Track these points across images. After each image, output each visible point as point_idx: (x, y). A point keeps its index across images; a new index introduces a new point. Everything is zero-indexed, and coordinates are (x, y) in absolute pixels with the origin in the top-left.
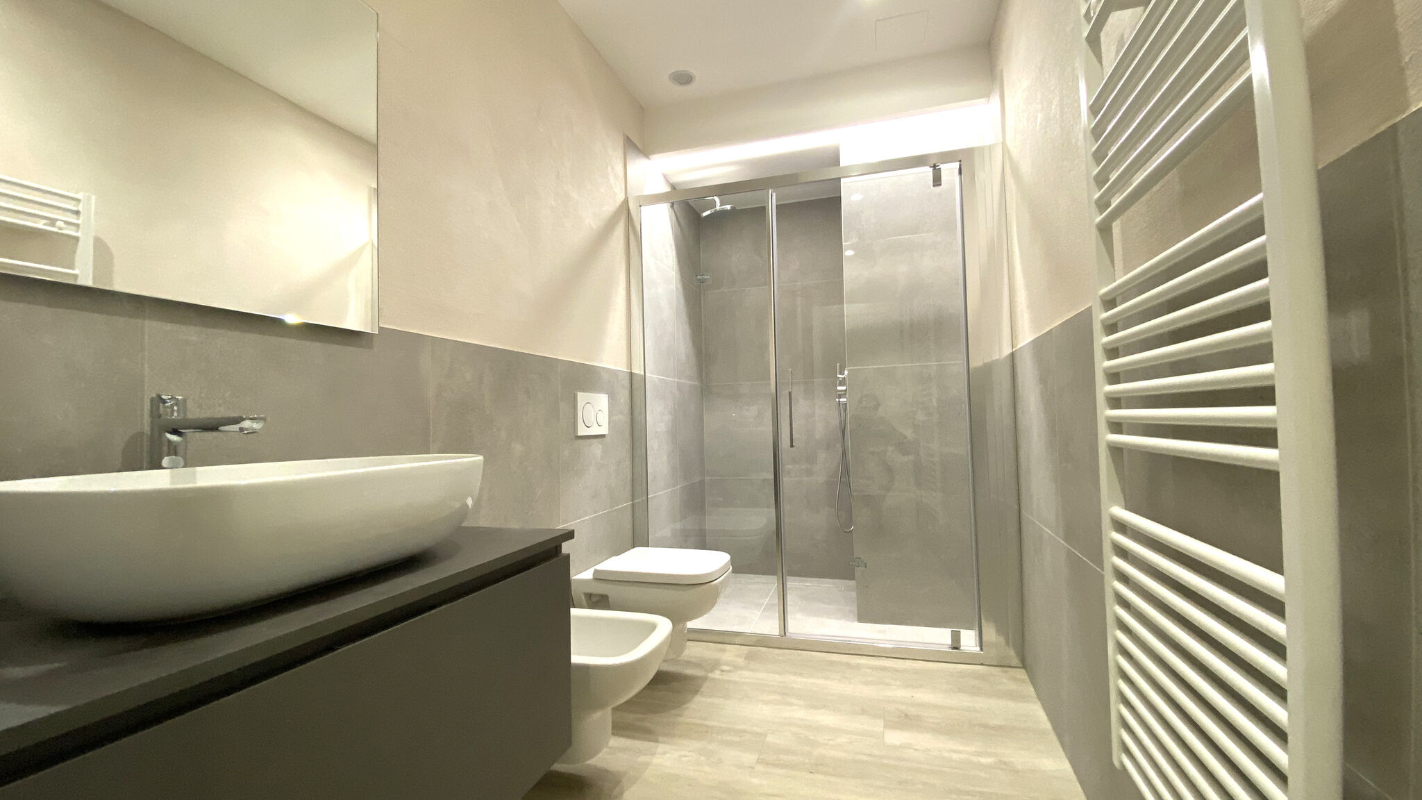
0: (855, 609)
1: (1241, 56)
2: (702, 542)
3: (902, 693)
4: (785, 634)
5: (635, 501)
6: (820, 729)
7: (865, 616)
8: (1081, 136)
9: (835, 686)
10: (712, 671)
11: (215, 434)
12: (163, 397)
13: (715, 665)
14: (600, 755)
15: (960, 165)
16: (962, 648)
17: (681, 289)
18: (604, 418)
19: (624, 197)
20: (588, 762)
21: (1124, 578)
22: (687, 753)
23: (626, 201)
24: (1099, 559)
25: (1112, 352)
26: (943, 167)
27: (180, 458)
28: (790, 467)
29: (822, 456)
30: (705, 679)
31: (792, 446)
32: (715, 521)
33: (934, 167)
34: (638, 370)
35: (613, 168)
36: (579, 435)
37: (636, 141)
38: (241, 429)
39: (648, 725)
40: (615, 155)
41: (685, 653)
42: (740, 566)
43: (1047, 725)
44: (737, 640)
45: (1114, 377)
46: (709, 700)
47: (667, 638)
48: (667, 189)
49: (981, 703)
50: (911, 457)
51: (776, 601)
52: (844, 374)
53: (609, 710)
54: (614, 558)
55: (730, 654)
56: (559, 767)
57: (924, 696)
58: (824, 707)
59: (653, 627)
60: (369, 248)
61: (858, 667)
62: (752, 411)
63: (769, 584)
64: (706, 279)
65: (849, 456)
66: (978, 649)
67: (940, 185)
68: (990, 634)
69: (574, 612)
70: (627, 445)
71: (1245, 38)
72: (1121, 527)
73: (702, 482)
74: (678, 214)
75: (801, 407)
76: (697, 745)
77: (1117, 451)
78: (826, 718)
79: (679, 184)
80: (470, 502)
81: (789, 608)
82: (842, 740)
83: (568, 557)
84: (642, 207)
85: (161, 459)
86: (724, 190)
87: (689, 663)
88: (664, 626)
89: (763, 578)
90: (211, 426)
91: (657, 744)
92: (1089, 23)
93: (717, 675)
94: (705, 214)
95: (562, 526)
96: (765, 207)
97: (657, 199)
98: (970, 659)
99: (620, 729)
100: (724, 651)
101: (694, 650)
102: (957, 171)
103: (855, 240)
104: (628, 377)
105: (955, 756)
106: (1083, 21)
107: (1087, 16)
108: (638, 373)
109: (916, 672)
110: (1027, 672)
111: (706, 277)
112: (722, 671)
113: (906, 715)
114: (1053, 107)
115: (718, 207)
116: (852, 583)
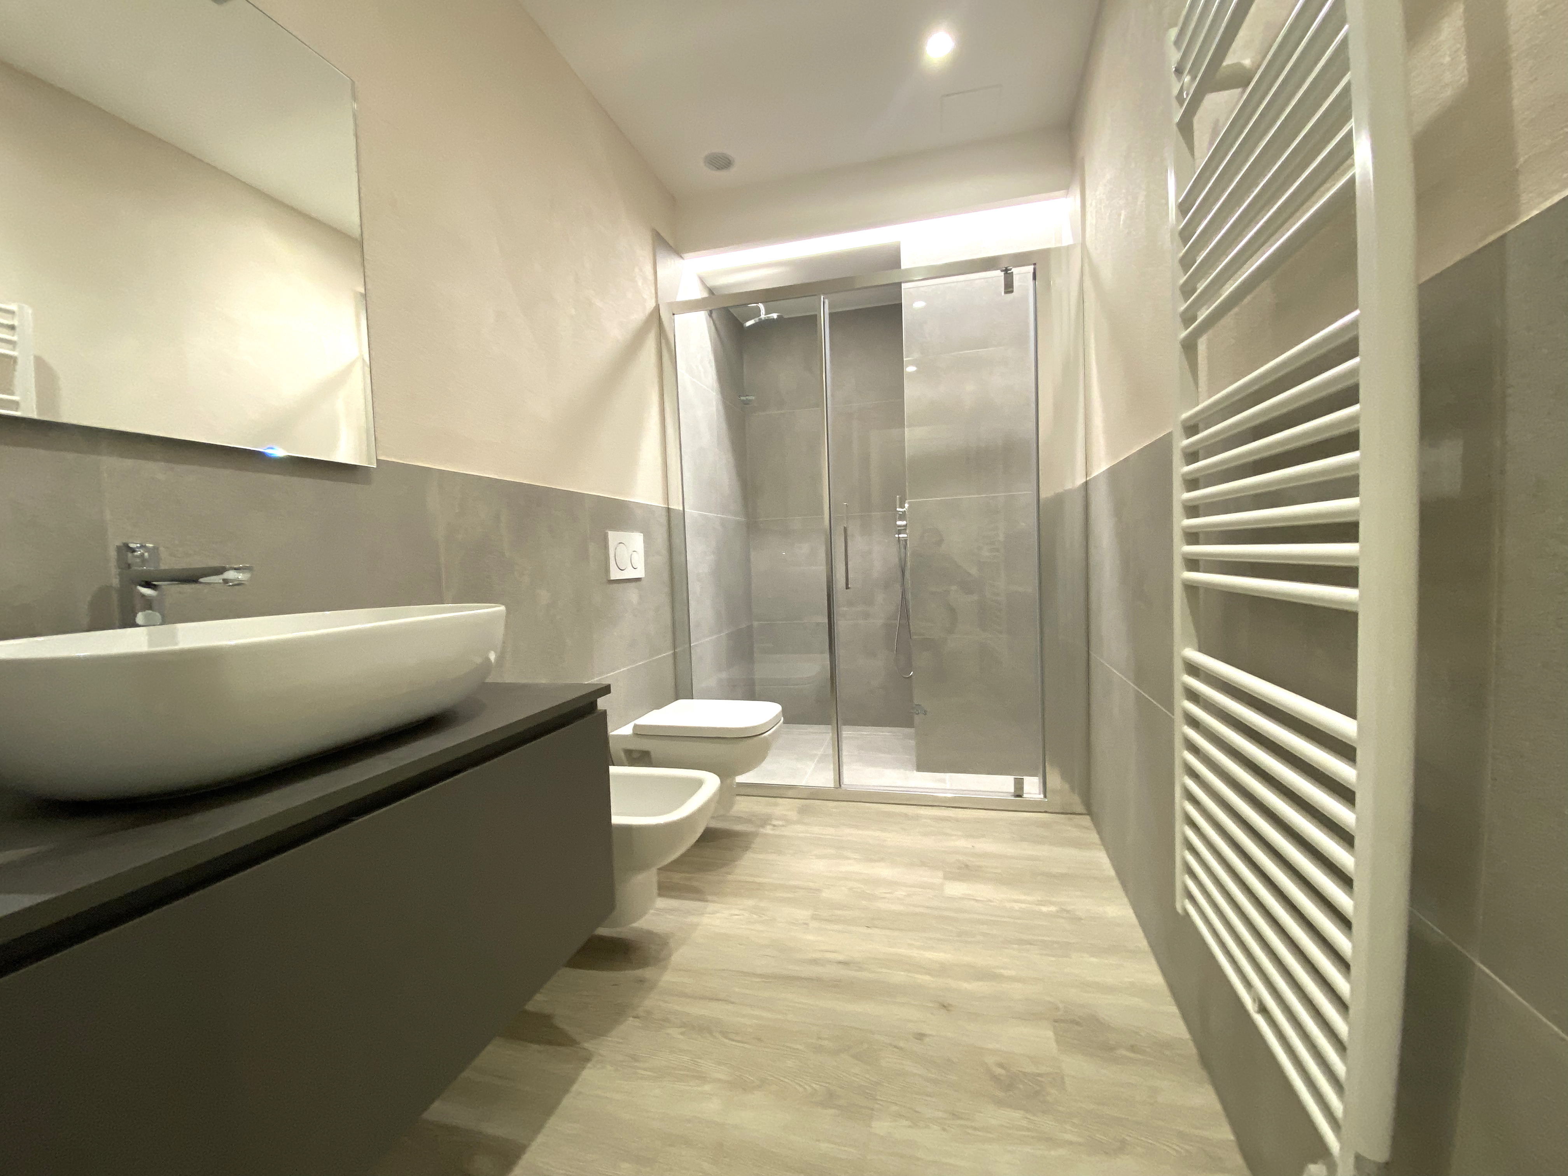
0: (914, 759)
1: (1345, 150)
2: (751, 693)
3: (963, 843)
4: (840, 785)
5: (676, 650)
6: (877, 882)
7: (922, 766)
8: (1167, 237)
9: (894, 838)
10: (763, 826)
11: (193, 586)
12: (132, 545)
13: (765, 820)
14: (647, 917)
15: (1035, 269)
16: (1025, 796)
17: (722, 411)
18: (639, 560)
19: (654, 305)
20: (635, 925)
21: (1194, 723)
22: (737, 912)
23: (657, 309)
24: (1169, 703)
25: (1192, 483)
26: (1015, 271)
27: (158, 614)
28: (845, 609)
29: (880, 598)
30: (755, 835)
31: (847, 588)
32: (765, 669)
33: (1006, 271)
34: (676, 505)
35: (641, 270)
36: (612, 579)
37: (667, 238)
38: (226, 581)
39: (695, 884)
40: (643, 253)
41: (733, 810)
42: (791, 717)
43: (1112, 873)
44: (790, 793)
45: (1193, 510)
46: (761, 856)
47: (715, 794)
48: (703, 294)
49: (1043, 851)
50: (975, 597)
51: (830, 751)
52: (905, 507)
53: (654, 870)
54: (655, 711)
55: (784, 808)
56: (603, 931)
57: (985, 846)
58: (882, 860)
59: (699, 783)
60: (358, 366)
61: (917, 817)
62: (803, 549)
63: (822, 735)
64: (750, 401)
65: (909, 596)
66: (1042, 796)
67: (1012, 292)
68: (1055, 780)
69: (613, 770)
70: (667, 590)
71: (1351, 131)
72: (1193, 670)
73: (750, 628)
74: (717, 322)
75: (858, 544)
76: (750, 902)
77: (1191, 589)
78: (884, 871)
79: (715, 288)
80: (492, 656)
81: (845, 759)
82: (901, 893)
83: (604, 713)
84: (675, 315)
85: (135, 616)
86: (769, 296)
87: (739, 819)
88: (711, 782)
89: (815, 728)
90: (191, 578)
91: (706, 903)
92: (1181, 105)
93: (768, 830)
94: (749, 323)
95: (597, 680)
96: (816, 315)
97: (692, 306)
98: (1034, 807)
99: (666, 889)
100: (776, 805)
101: (743, 806)
102: (1031, 276)
103: (916, 355)
104: (664, 513)
105: (1017, 906)
106: (1175, 103)
107: (1180, 98)
108: (677, 508)
109: (977, 821)
110: (1092, 819)
111: (750, 398)
112: (774, 826)
113: (967, 866)
114: (1139, 203)
115: (763, 316)
116: (911, 731)
